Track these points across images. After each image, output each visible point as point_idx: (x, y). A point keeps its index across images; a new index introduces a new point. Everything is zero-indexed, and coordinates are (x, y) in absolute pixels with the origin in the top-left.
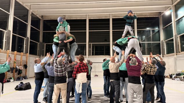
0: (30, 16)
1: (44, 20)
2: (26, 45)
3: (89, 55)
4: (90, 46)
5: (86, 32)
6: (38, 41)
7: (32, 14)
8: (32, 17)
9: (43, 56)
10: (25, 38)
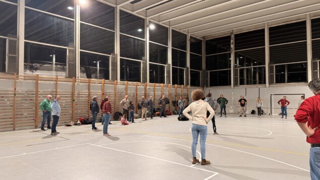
0: (189, 42)
2: (187, 76)
3: (271, 83)
4: (271, 69)
5: (264, 48)
6: (200, 68)
7: (191, 37)
8: (191, 42)
9: (207, 86)
10: (185, 69)
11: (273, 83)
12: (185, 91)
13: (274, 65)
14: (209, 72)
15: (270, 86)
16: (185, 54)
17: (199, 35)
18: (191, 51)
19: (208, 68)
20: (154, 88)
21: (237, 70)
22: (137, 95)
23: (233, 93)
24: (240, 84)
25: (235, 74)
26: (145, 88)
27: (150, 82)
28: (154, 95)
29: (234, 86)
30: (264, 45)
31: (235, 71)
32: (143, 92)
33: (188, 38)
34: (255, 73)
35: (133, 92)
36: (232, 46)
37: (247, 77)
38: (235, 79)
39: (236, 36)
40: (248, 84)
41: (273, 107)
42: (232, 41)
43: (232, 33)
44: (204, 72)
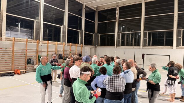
0: (84, 10)
1: (99, 11)
3: (144, 45)
4: (145, 34)
5: (141, 18)
6: (93, 32)
7: (86, 7)
8: (86, 10)
9: (98, 45)
10: (80, 31)
11: (146, 45)
12: (79, 49)
13: (148, 32)
14: (100, 35)
15: (144, 47)
16: (81, 19)
17: (93, 6)
18: (85, 17)
19: (99, 32)
20: (48, 45)
21: (120, 34)
22: (26, 51)
23: (115, 52)
24: (121, 45)
25: (118, 37)
26: (37, 45)
27: (44, 39)
28: (47, 51)
29: (117, 46)
30: (141, 16)
31: (118, 35)
32: (35, 49)
33: (84, 7)
34: (132, 38)
35: (22, 48)
36: (117, 16)
37: (127, 40)
38: (118, 41)
39: (121, 8)
40: (127, 45)
41: (145, 64)
42: (117, 12)
43: (117, 6)
44: (96, 35)
